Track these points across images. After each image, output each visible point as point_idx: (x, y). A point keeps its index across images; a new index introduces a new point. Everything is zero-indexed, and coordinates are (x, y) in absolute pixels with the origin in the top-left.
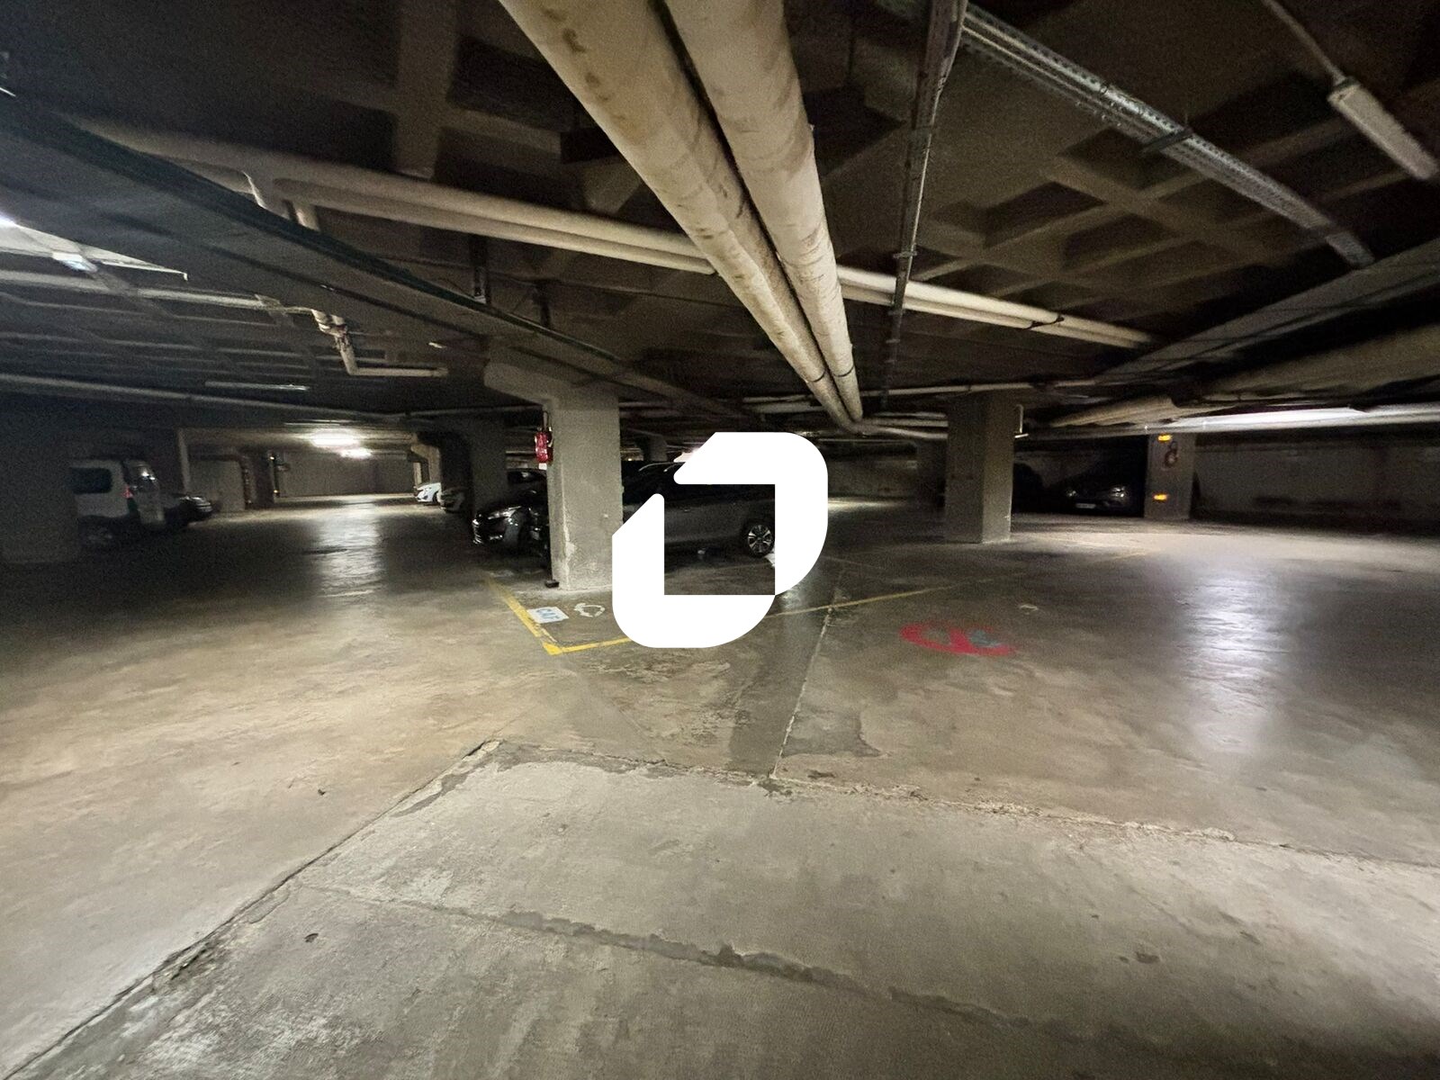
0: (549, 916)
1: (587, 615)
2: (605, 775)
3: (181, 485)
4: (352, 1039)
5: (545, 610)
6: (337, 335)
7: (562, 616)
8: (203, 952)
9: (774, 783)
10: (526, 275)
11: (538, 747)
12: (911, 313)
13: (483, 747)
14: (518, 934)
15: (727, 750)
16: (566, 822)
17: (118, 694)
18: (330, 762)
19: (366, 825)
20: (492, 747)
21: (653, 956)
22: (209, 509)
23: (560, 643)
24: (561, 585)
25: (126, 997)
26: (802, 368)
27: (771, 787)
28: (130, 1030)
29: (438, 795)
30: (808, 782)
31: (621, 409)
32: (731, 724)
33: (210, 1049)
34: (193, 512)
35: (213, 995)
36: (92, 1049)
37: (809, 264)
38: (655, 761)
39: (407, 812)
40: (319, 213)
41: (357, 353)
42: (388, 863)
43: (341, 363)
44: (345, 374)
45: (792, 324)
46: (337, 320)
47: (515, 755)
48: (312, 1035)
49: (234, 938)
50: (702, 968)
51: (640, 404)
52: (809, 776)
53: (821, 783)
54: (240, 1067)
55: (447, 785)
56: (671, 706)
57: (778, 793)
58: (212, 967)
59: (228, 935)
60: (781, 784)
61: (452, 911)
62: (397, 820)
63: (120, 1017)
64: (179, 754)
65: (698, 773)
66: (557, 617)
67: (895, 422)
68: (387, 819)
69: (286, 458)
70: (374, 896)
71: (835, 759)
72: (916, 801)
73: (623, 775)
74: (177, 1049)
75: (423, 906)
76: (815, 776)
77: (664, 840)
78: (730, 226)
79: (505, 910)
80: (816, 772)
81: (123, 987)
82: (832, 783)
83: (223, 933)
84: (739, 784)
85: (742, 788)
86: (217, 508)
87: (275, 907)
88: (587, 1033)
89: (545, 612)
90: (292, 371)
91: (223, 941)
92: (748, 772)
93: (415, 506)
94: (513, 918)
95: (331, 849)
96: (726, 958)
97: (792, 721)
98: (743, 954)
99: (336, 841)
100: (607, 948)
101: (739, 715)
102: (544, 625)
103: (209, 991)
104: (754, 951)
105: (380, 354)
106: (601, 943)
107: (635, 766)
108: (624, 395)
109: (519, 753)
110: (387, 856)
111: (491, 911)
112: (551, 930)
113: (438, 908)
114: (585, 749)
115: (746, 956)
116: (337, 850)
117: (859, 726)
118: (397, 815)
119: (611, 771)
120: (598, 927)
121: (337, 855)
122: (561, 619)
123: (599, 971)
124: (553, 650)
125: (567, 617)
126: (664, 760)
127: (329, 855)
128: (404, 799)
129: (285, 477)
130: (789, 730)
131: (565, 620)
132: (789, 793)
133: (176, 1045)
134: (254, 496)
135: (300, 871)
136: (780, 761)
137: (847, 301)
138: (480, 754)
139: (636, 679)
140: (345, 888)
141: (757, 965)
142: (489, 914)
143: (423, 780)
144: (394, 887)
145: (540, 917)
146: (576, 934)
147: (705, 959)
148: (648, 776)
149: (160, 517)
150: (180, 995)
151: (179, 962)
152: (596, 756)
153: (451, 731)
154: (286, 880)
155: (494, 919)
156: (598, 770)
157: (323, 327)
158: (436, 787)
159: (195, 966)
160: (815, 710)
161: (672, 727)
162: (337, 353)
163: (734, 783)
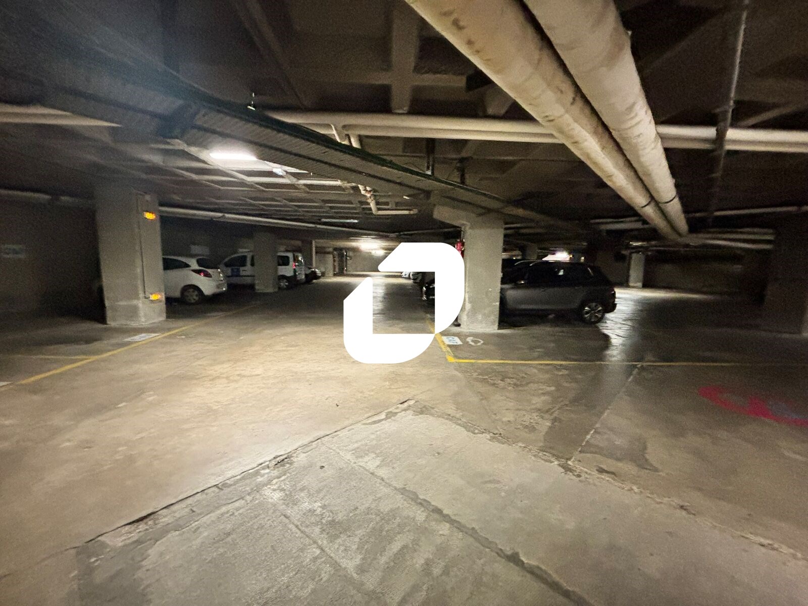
0: (421, 497)
1: (473, 344)
2: (466, 432)
3: (311, 264)
4: (328, 517)
5: (451, 338)
6: (368, 195)
7: (459, 342)
8: (286, 458)
9: (570, 467)
10: (454, 156)
11: (433, 408)
12: (731, 153)
13: (407, 402)
14: (405, 500)
15: (542, 439)
16: (441, 451)
17: (278, 348)
18: (343, 392)
19: (351, 425)
20: (411, 403)
21: (471, 540)
22: (320, 275)
23: (456, 357)
24: (462, 326)
25: (260, 466)
26: (631, 199)
27: (567, 469)
28: (260, 479)
29: (383, 420)
30: (595, 473)
31: (506, 229)
32: (548, 424)
33: (281, 498)
34: (314, 276)
35: (286, 477)
36: (248, 481)
37: (630, 128)
38: (495, 433)
39: (369, 424)
40: (361, 139)
41: (377, 203)
42: (356, 445)
43: (370, 209)
44: (372, 214)
45: (620, 169)
46: (368, 189)
47: (423, 410)
48: (315, 509)
49: (297, 457)
50: (499, 558)
51: (518, 225)
52: (597, 470)
53: (604, 476)
54: (289, 510)
55: (388, 416)
56: (511, 404)
57: (571, 474)
58: (288, 465)
59: (295, 455)
60: (574, 469)
61: (377, 477)
62: (363, 426)
63: (257, 473)
64: (292, 376)
65: (520, 447)
66: (457, 343)
67: (720, 236)
68: (360, 424)
69: (351, 254)
70: (348, 459)
71: (620, 464)
72: (684, 513)
73: (474, 435)
74: (271, 493)
75: (366, 470)
76: (601, 471)
77: (491, 478)
78: (567, 112)
79: (402, 486)
80: (601, 468)
81: (261, 461)
82: (614, 480)
83: (293, 454)
84: (546, 461)
85: (547, 463)
86: (323, 274)
87: (312, 449)
88: (428, 564)
89: (451, 339)
90: (352, 213)
91: (293, 457)
92: (554, 455)
93: (400, 279)
94: (403, 491)
95: (336, 432)
96: (514, 559)
97: (592, 432)
98: (526, 561)
99: (339, 428)
100: (448, 525)
101: (555, 420)
102: (450, 346)
103: (284, 475)
104: (533, 563)
105: (387, 204)
106: (445, 521)
107: (483, 432)
108: (508, 220)
109: (424, 409)
110: (357, 442)
111: (394, 483)
112: (421, 504)
113: (372, 474)
114: (458, 416)
115: (527, 563)
116: (338, 433)
117: (645, 448)
118: (364, 424)
119: (469, 431)
120: (445, 512)
121: (338, 435)
122: (458, 344)
123: (441, 535)
124: (451, 359)
125: (461, 343)
126: (500, 434)
127: (336, 434)
128: (369, 417)
129: (349, 262)
130: (588, 437)
131: (461, 345)
132: (579, 476)
133: (271, 491)
134: (337, 270)
135: (323, 437)
136: (577, 455)
137: (667, 151)
138: (406, 405)
139: (494, 384)
140: (338, 451)
141: (534, 572)
142: (394, 485)
143: (379, 410)
144: (357, 457)
145: (417, 496)
146: (433, 511)
147: (500, 553)
148: (490, 440)
149: (303, 277)
150: (276, 473)
151: (278, 459)
152: (462, 421)
153: (395, 390)
154: (318, 439)
155: (396, 489)
156: (463, 429)
157: (363, 192)
158: (383, 416)
159: (282, 463)
160: (611, 429)
161: (510, 417)
162: (369, 204)
163: (543, 459)
